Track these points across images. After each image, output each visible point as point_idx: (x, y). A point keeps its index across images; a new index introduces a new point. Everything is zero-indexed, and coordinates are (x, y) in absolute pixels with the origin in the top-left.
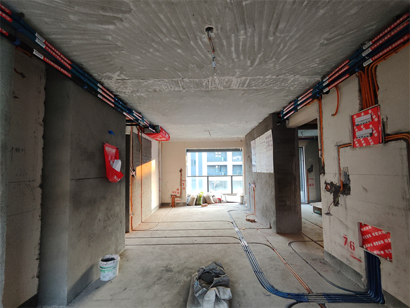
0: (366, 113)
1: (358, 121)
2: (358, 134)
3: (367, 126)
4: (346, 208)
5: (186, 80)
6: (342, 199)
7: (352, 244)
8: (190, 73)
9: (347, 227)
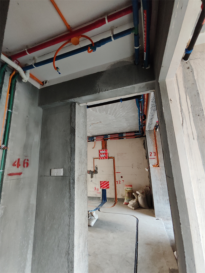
0: (103, 150)
1: (101, 152)
2: (101, 155)
3: (103, 154)
4: (96, 178)
6: (94, 175)
7: (98, 189)
9: (96, 184)
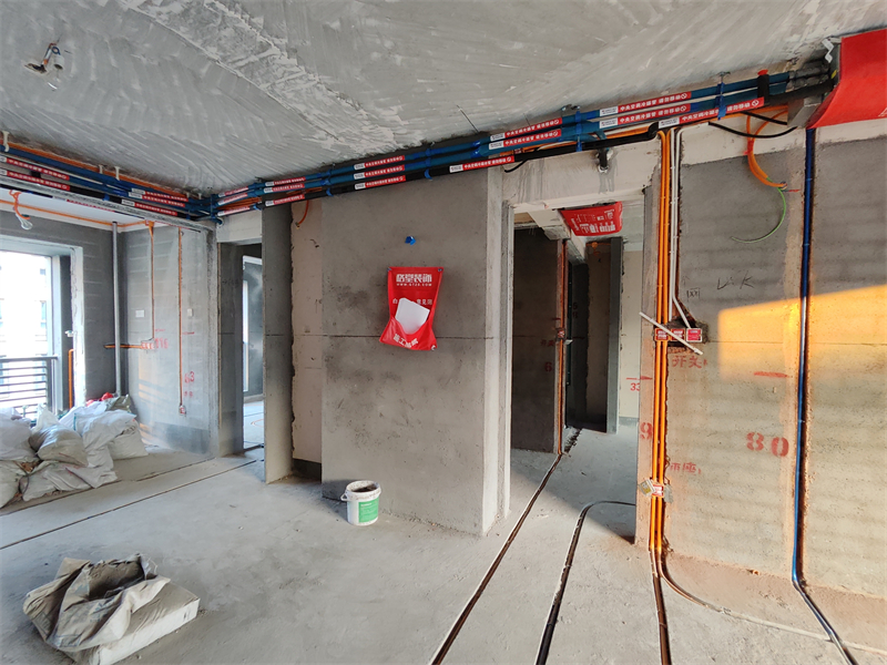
5: (212, 52)
8: (176, 55)
